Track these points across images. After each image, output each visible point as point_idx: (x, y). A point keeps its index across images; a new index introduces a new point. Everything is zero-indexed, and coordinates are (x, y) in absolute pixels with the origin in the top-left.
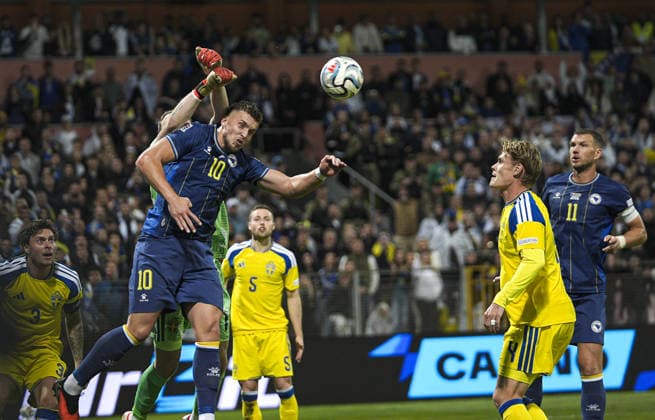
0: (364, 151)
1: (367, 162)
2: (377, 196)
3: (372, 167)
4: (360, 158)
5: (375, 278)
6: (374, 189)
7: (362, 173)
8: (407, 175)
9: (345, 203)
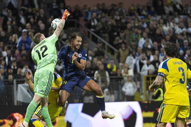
0: (103, 28)
1: (105, 33)
2: (108, 46)
3: (106, 35)
4: (101, 31)
5: (108, 79)
6: (107, 43)
7: (102, 37)
8: (121, 39)
9: (96, 49)
